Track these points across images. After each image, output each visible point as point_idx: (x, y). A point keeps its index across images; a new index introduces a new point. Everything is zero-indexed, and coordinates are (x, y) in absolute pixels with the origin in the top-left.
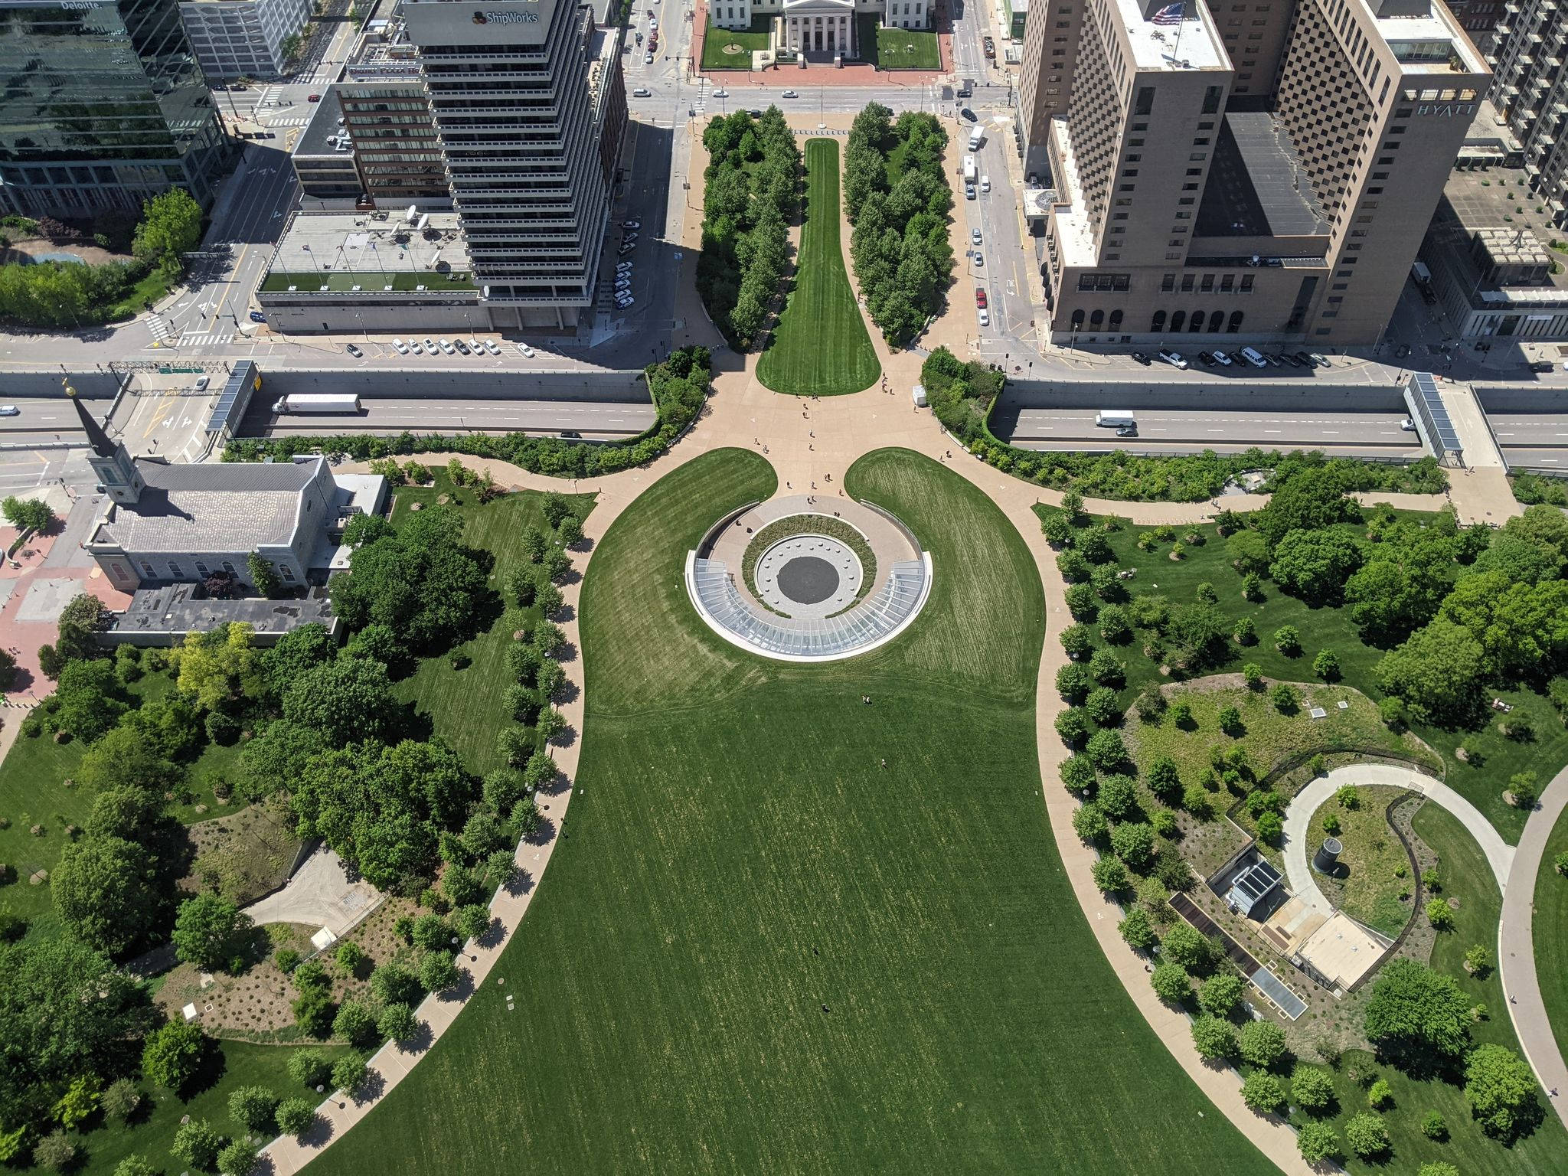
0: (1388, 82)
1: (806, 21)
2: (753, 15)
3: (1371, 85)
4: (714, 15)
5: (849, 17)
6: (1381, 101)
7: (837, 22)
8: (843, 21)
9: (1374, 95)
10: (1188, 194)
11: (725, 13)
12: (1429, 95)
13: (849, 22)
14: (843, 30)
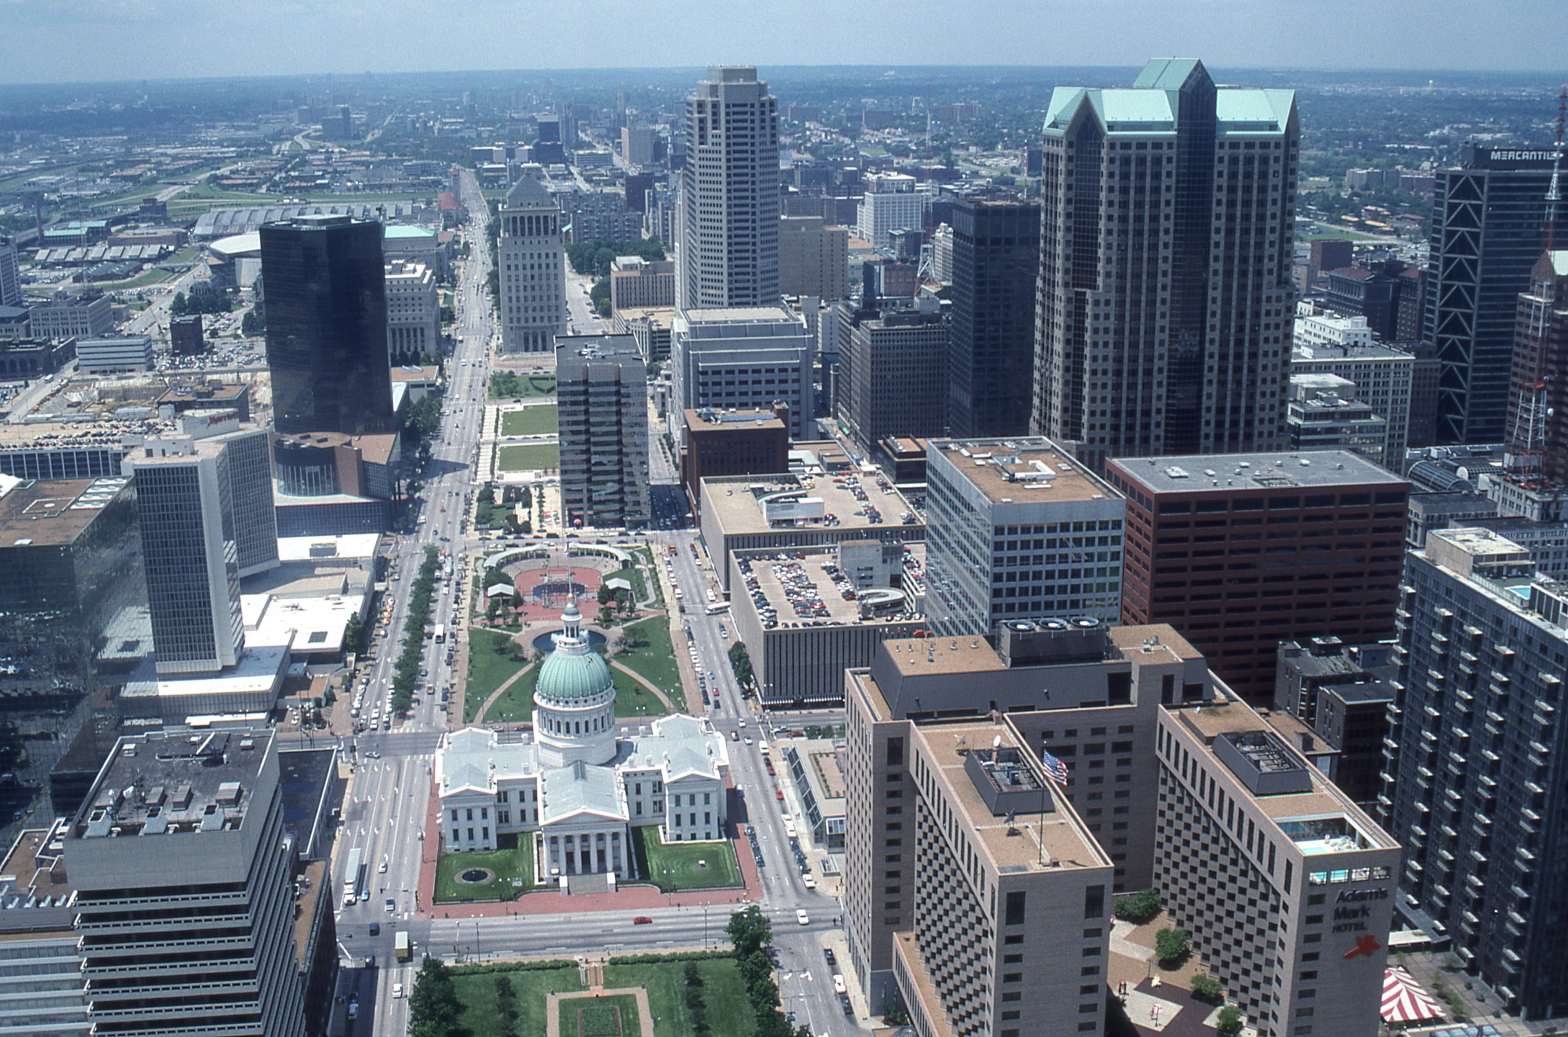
0: (1289, 866)
1: (569, 839)
2: (499, 836)
3: (1271, 869)
4: (450, 836)
5: (623, 830)
6: (1287, 888)
7: (609, 839)
8: (615, 836)
9: (1277, 881)
10: (1087, 1018)
11: (463, 835)
12: (1339, 876)
13: (623, 839)
14: (616, 849)
